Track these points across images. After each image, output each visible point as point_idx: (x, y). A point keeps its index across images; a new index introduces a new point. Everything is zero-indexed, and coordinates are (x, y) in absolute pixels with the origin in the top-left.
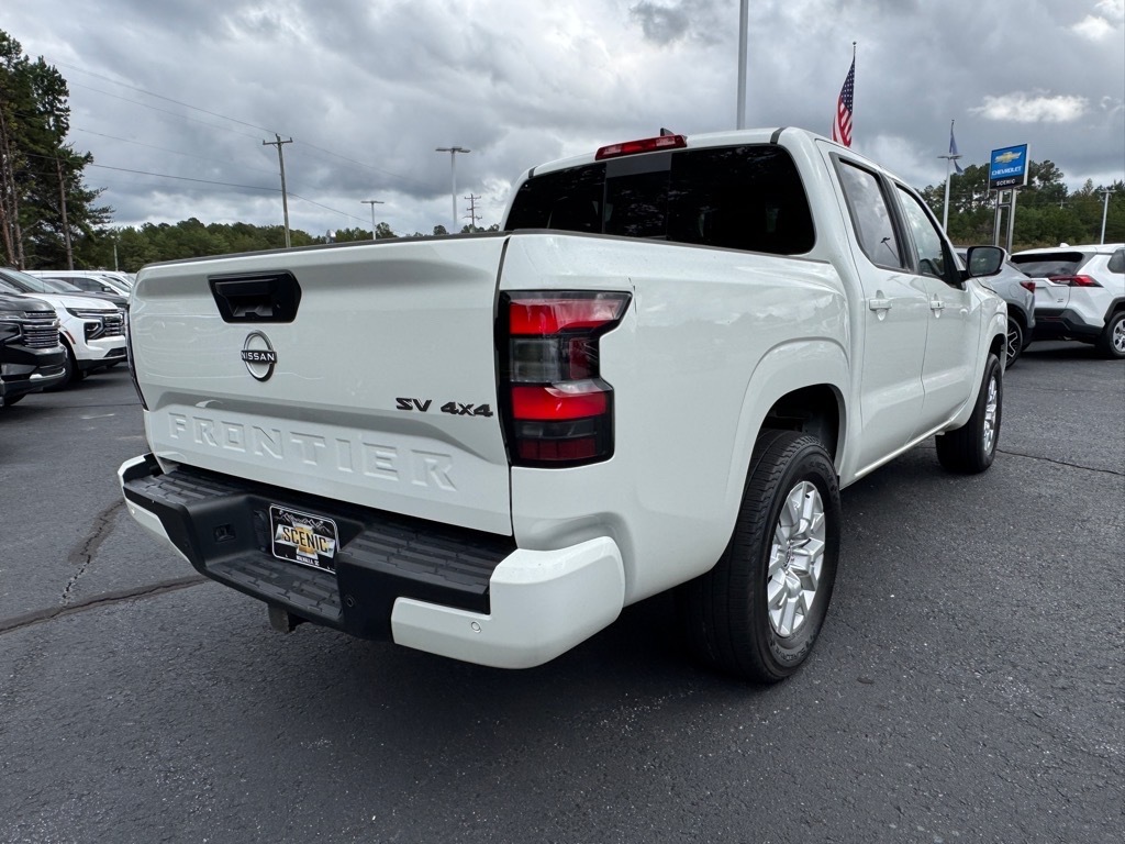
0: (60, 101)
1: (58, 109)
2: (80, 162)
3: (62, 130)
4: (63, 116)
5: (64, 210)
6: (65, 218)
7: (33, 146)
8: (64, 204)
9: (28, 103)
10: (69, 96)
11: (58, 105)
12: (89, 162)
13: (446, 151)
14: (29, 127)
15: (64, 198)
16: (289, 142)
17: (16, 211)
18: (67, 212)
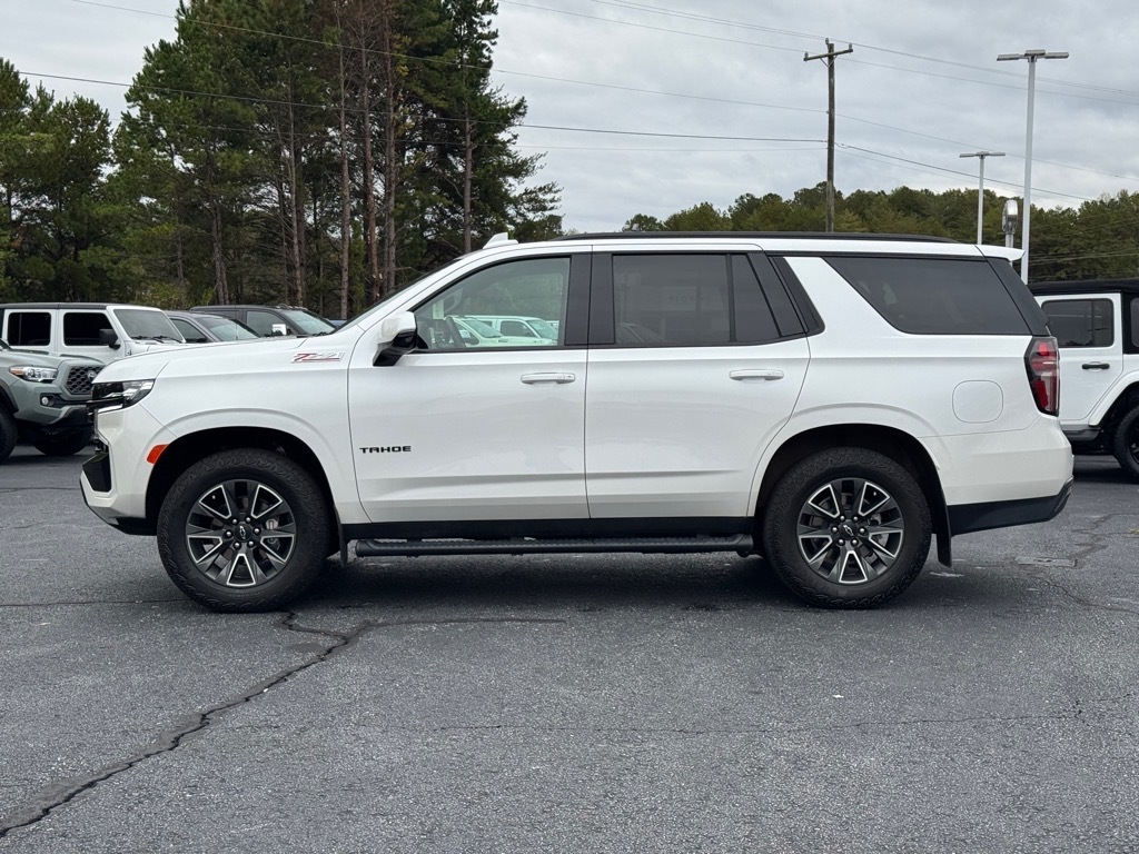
0: (483, 26)
1: (481, 36)
2: (506, 117)
3: (482, 68)
4: (485, 46)
5: (468, 193)
6: (468, 205)
7: (430, 98)
8: (469, 184)
9: (429, 33)
10: (495, 13)
11: (480, 30)
12: (520, 114)
13: (1017, 59)
14: (427, 70)
15: (470, 175)
16: (845, 52)
17: (393, 199)
18: (472, 196)
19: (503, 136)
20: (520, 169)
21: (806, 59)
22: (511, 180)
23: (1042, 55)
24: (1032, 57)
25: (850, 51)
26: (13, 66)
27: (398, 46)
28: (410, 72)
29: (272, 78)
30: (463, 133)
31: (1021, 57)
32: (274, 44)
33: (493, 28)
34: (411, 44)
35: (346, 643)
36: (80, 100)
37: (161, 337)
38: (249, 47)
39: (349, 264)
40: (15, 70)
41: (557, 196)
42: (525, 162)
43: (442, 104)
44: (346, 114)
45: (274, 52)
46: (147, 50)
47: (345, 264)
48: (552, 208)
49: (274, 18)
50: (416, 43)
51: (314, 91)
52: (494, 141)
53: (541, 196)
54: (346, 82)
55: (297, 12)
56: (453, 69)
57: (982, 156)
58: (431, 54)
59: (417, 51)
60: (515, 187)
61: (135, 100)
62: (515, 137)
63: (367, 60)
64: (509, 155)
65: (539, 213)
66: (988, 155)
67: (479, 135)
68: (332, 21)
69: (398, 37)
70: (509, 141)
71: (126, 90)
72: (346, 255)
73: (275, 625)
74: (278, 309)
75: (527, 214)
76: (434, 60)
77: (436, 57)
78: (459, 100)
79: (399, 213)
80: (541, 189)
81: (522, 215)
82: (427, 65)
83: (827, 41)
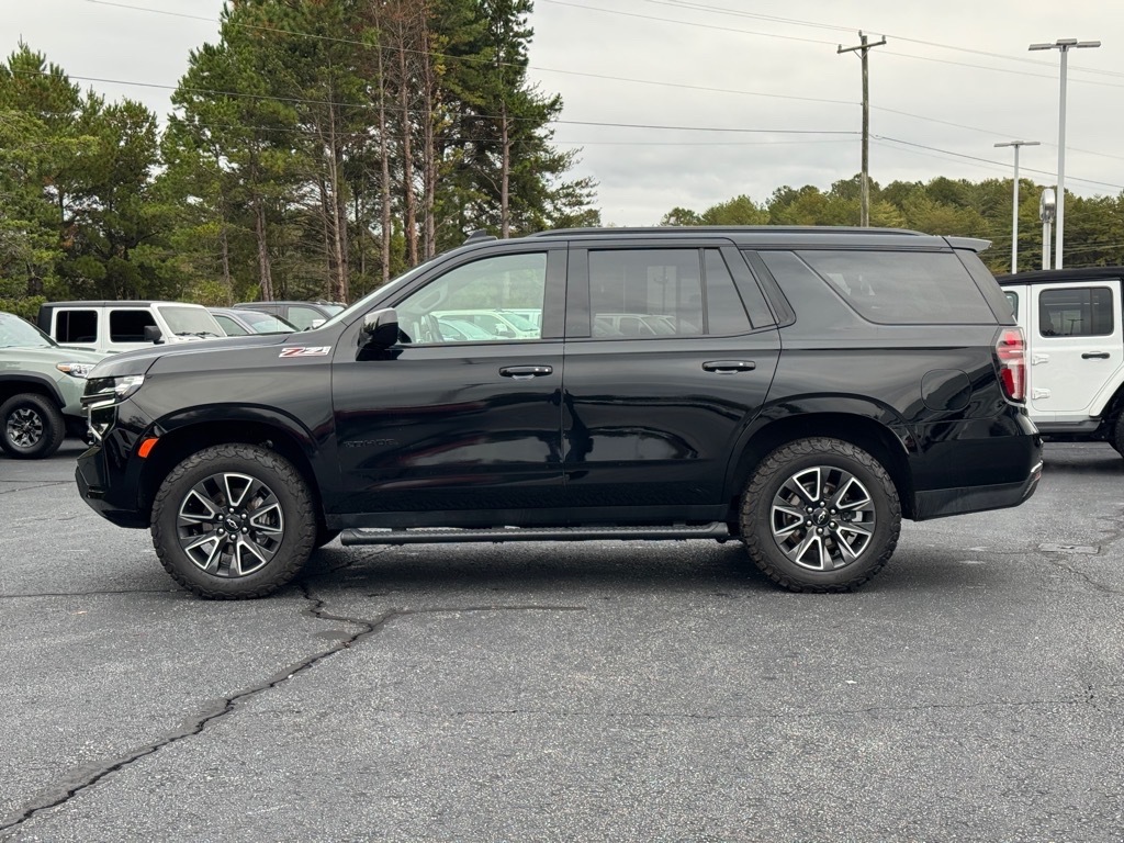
1: (517, 35)
2: (542, 113)
3: (518, 66)
4: (520, 44)
5: (505, 189)
6: (506, 201)
7: (467, 96)
8: (506, 180)
9: (466, 33)
10: (531, 11)
11: (516, 28)
12: (556, 110)
13: (1049, 48)
14: (464, 69)
15: (507, 172)
16: (879, 44)
17: (432, 195)
18: (510, 191)
19: (539, 132)
20: (555, 165)
21: (839, 52)
22: (548, 175)
23: (1074, 44)
24: (1064, 46)
25: (884, 43)
26: (62, 71)
27: (435, 46)
28: (448, 71)
29: (314, 79)
30: (500, 130)
31: (1053, 46)
32: (315, 46)
33: (528, 27)
34: (448, 43)
35: (370, 631)
36: (129, 103)
37: (204, 334)
38: (290, 49)
39: (390, 260)
40: (65, 75)
41: (593, 191)
42: (561, 158)
43: (479, 102)
44: (386, 113)
45: (315, 54)
46: (192, 53)
47: (386, 261)
48: (588, 203)
49: (314, 20)
50: (453, 42)
51: (354, 91)
52: (531, 138)
53: (578, 191)
54: (385, 82)
55: (337, 14)
56: (489, 67)
57: (1017, 146)
58: (467, 53)
59: (454, 50)
60: (552, 182)
61: (180, 102)
62: (552, 133)
63: (405, 59)
64: (546, 151)
65: (576, 208)
66: (1022, 144)
67: (516, 132)
68: (371, 21)
69: (436, 36)
70: (546, 137)
71: (172, 93)
72: (387, 251)
73: (304, 613)
74: (319, 305)
75: (564, 209)
76: (471, 59)
77: (473, 56)
78: (496, 97)
79: (438, 209)
80: (577, 184)
81: (559, 210)
82: (464, 63)
83: (860, 33)
